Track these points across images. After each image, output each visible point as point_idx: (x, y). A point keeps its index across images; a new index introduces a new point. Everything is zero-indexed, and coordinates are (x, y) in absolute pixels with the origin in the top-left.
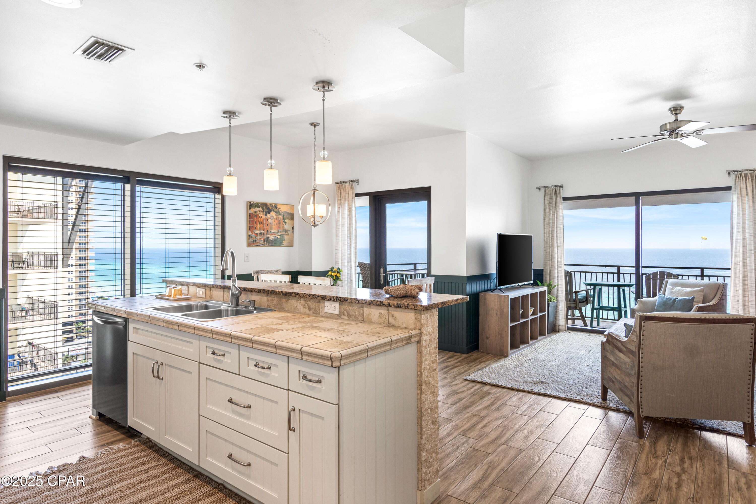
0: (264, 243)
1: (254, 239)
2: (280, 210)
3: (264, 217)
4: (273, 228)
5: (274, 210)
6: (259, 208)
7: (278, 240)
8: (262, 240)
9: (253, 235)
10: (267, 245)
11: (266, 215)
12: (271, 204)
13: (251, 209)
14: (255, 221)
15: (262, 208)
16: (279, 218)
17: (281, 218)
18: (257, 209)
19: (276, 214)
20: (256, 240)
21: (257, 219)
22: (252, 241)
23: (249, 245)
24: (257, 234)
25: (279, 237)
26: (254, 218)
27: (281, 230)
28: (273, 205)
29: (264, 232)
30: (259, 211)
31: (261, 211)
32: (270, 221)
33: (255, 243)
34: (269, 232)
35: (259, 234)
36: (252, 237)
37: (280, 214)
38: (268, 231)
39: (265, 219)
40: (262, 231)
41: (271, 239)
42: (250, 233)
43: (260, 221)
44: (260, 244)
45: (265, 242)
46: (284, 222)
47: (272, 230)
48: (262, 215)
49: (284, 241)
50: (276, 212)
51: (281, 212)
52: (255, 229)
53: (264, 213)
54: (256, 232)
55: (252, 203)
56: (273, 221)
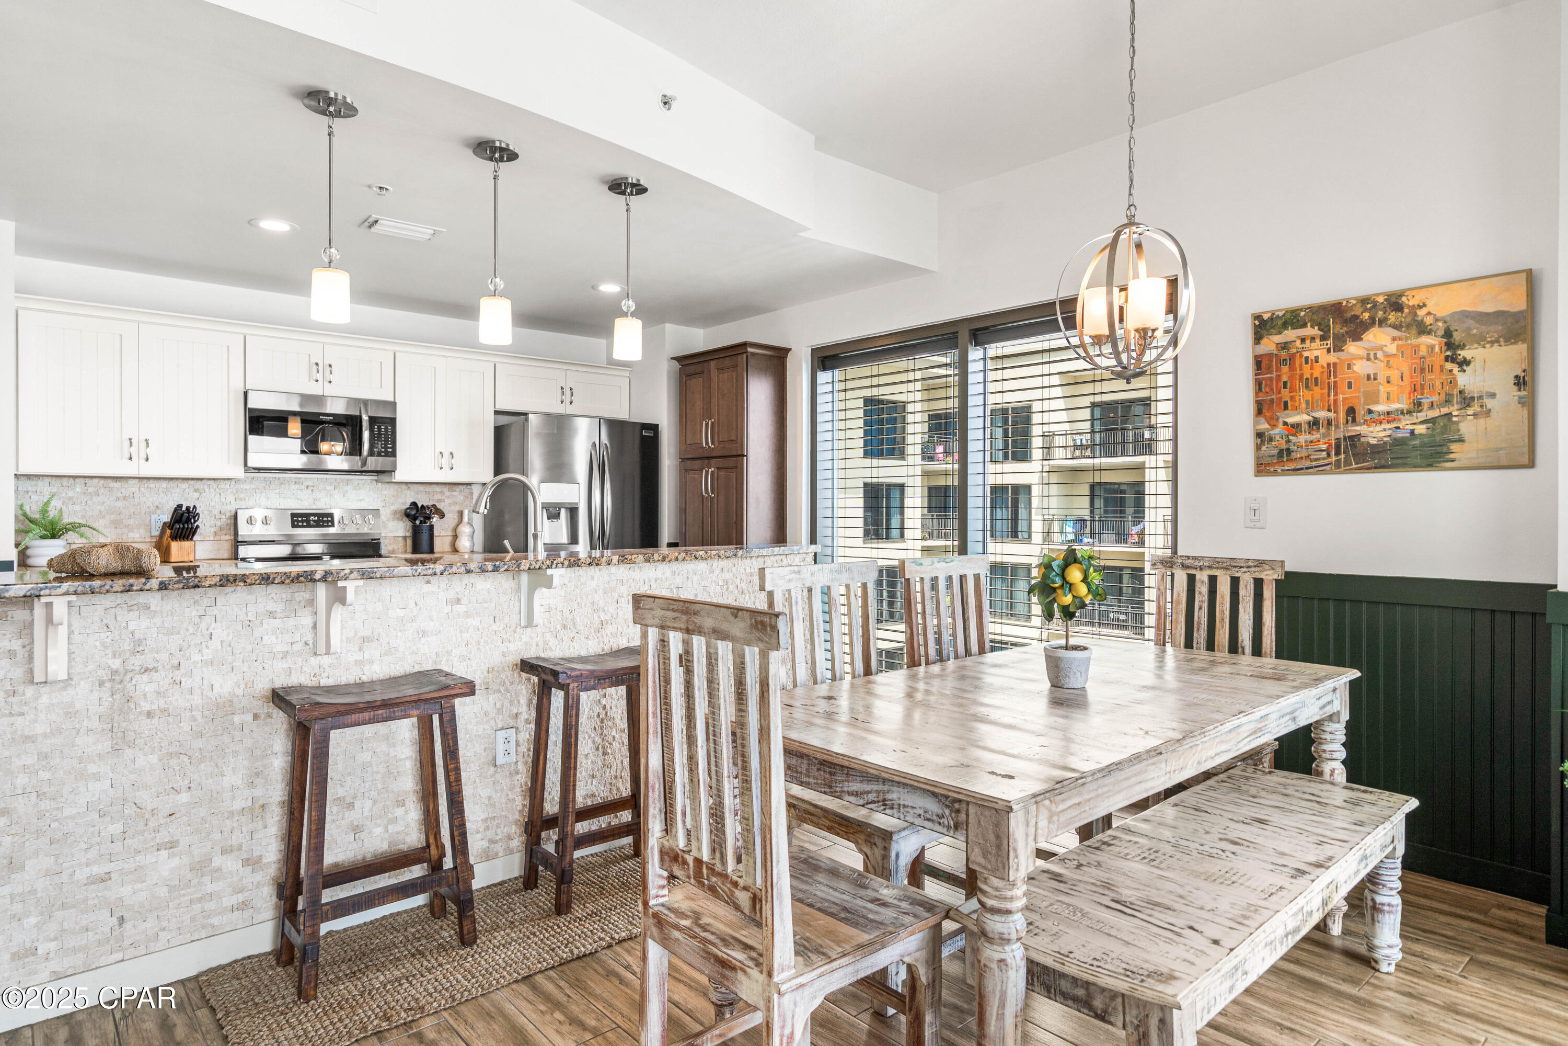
0: (1334, 458)
1: (1284, 446)
2: (1421, 313)
3: (1333, 358)
4: (1383, 396)
5: (1382, 322)
6: (1304, 325)
7: (1417, 442)
8: (1324, 447)
9: (1278, 431)
10: (1348, 463)
11: (1338, 348)
12: (1364, 301)
13: (1264, 341)
14: (1285, 378)
15: (1319, 325)
16: (1416, 349)
17: (1432, 347)
18: (1290, 335)
19: (1396, 333)
20: (1292, 447)
21: (1292, 368)
22: (1275, 452)
23: (1262, 468)
24: (1296, 427)
25: (1421, 429)
26: (1278, 370)
27: (1435, 398)
28: (1381, 299)
29: (1332, 415)
30: (1303, 340)
31: (1313, 339)
32: (1361, 368)
33: (1291, 460)
34: (1361, 413)
35: (1305, 427)
36: (1271, 439)
37: (1423, 329)
38: (1351, 411)
39: (1332, 369)
40: (1322, 414)
41: (1373, 441)
42: (1264, 426)
43: (1306, 375)
44: (1314, 464)
45: (1338, 453)
46: (1452, 359)
47: (1377, 402)
48: (1316, 353)
49: (1454, 447)
50: (1395, 327)
51: (1429, 320)
52: (1286, 407)
53: (1330, 342)
54: (1291, 420)
55: (1266, 317)
56: (1382, 365)
